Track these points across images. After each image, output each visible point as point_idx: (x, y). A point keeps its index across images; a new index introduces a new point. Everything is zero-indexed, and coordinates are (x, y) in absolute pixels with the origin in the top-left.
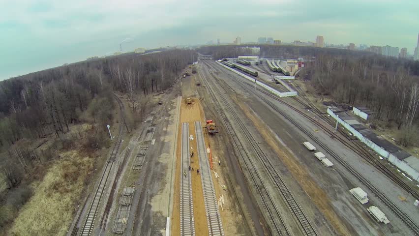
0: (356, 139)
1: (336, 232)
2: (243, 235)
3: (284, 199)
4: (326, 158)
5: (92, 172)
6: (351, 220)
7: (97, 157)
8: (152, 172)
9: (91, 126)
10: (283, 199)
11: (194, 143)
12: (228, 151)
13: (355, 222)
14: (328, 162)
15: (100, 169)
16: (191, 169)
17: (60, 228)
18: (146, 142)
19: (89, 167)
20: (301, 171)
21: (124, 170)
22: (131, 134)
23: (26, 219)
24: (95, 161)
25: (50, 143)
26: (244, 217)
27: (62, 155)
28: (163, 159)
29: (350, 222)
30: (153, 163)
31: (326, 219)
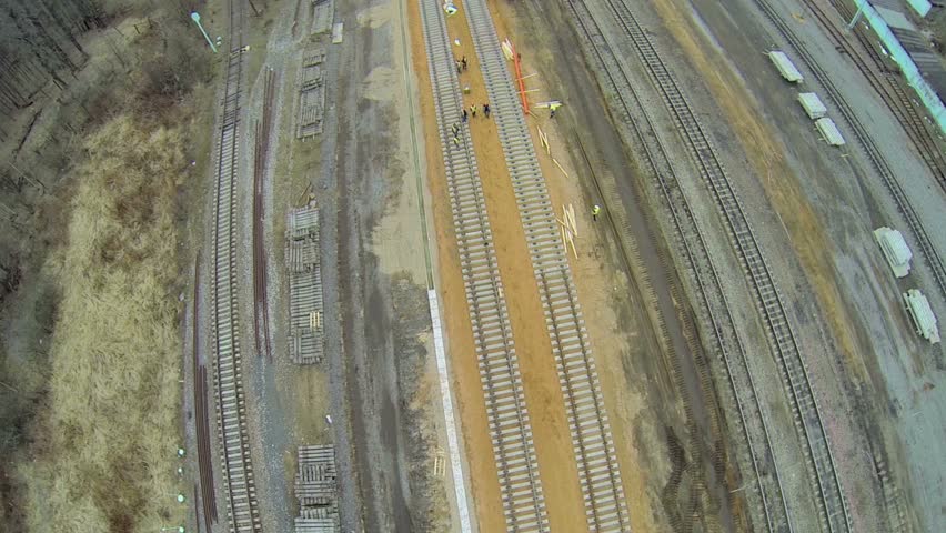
0: (899, 72)
1: (835, 344)
2: (632, 334)
3: (728, 229)
4: (826, 115)
5: (186, 174)
6: (868, 317)
7: (187, 119)
8: (354, 137)
9: (144, 20)
10: (725, 231)
11: (460, 24)
12: (564, 52)
13: (874, 323)
14: (832, 132)
15: (205, 160)
16: (470, 113)
17: (159, 376)
18: (317, 39)
19: (171, 161)
20: (765, 145)
21: (274, 145)
22: (267, 17)
23: (74, 373)
24: (183, 136)
25: (49, 119)
26: (634, 280)
27: (91, 143)
28: (379, 87)
29: (865, 323)
30: (351, 106)
31: (819, 304)
